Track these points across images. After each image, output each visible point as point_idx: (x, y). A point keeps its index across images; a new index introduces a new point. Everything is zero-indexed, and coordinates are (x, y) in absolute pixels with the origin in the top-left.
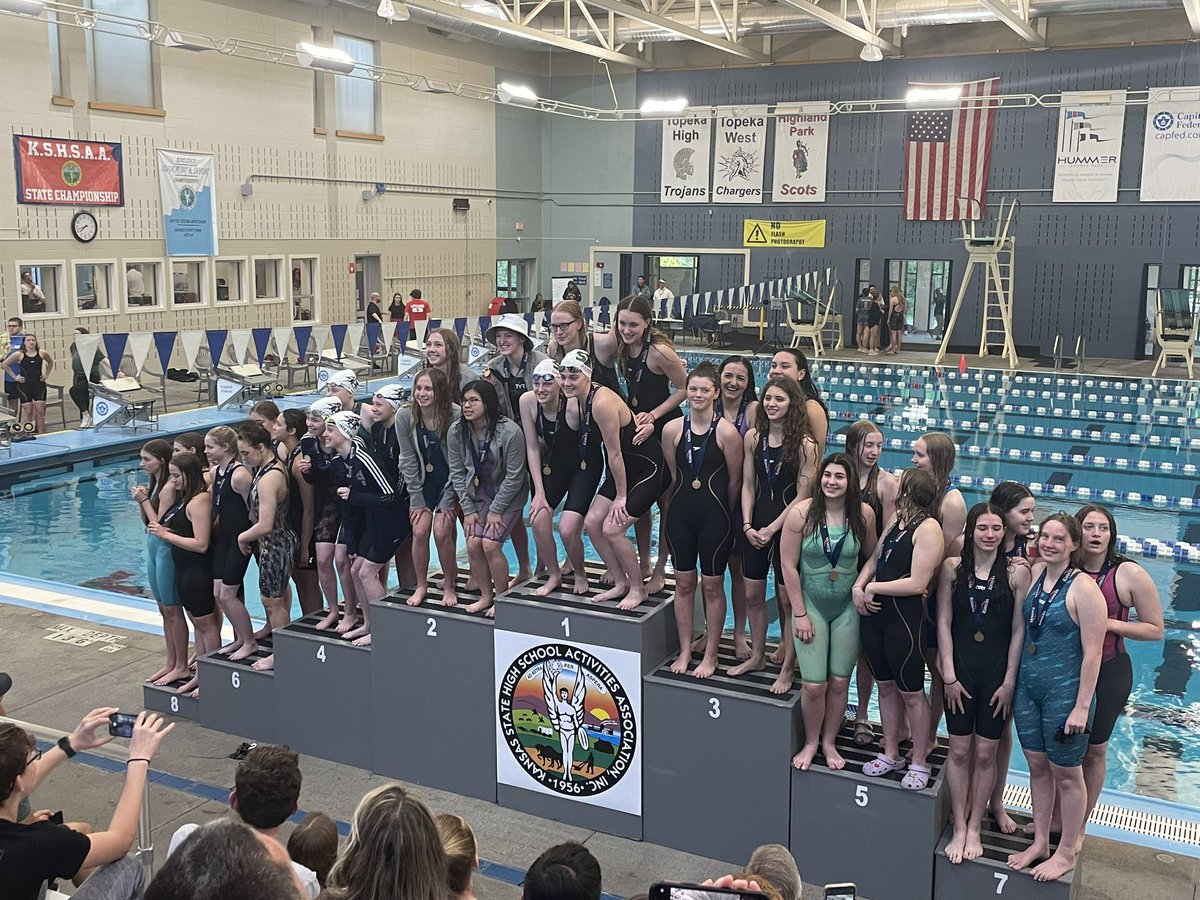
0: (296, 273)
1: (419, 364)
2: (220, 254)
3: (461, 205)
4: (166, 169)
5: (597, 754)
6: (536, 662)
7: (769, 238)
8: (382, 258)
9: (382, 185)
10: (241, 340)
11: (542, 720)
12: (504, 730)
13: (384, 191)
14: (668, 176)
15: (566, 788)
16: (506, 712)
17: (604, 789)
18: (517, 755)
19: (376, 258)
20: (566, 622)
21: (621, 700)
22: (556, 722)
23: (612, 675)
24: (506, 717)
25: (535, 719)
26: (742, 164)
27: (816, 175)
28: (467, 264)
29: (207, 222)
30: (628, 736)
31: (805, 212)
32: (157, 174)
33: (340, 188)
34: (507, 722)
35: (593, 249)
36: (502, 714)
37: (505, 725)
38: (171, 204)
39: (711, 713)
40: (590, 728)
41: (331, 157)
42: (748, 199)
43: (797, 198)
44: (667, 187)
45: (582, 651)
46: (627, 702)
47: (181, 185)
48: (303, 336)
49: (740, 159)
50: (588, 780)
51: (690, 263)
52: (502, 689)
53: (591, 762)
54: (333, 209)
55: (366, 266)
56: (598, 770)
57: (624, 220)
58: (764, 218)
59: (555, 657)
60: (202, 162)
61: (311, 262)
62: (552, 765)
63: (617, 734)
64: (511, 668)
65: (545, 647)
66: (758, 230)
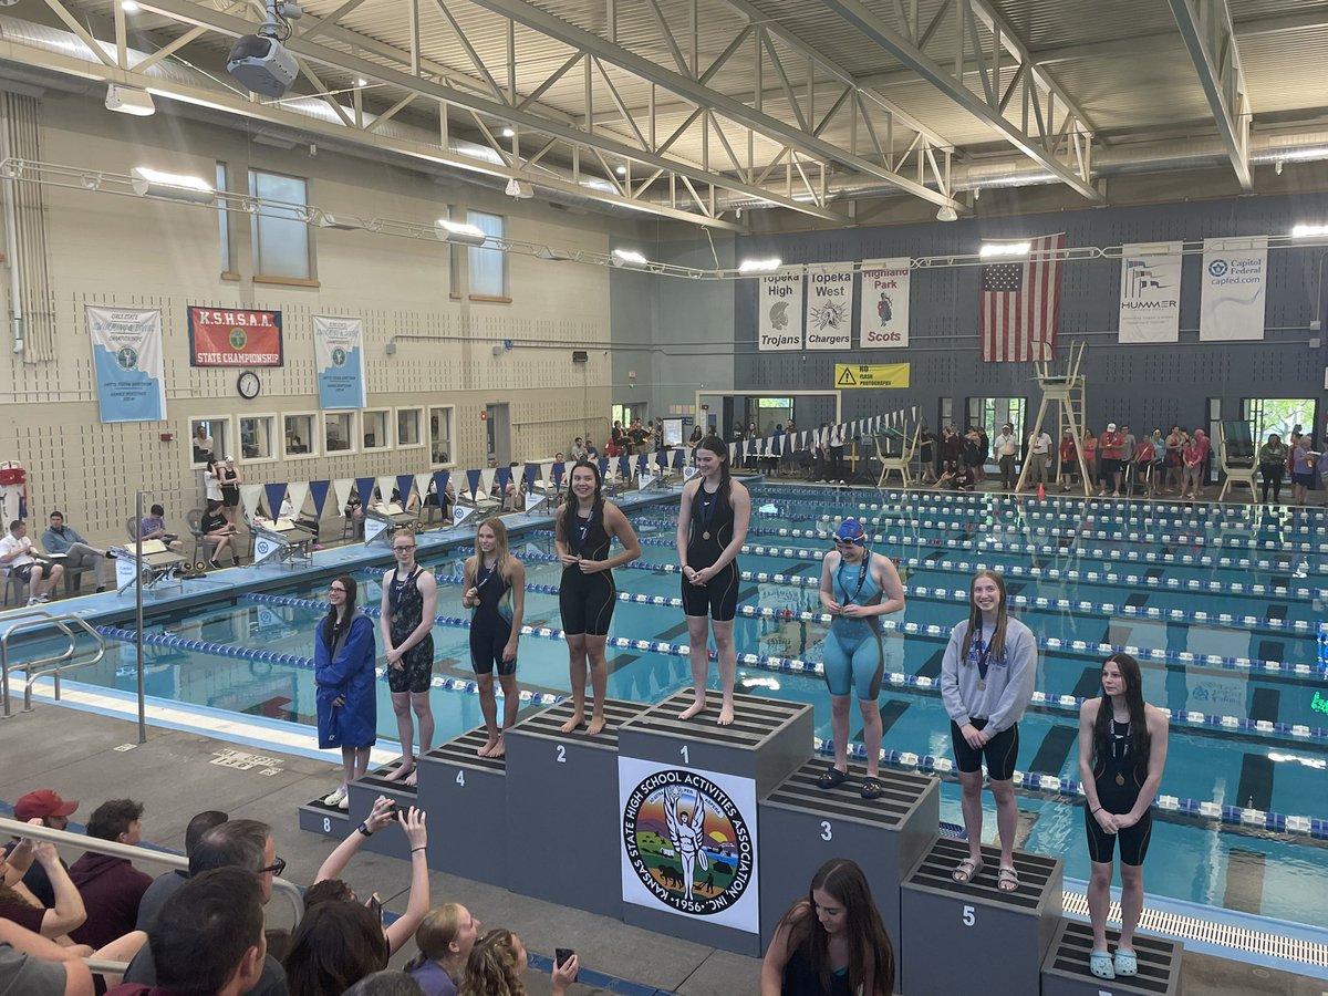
0: (434, 420)
1: (543, 501)
2: (368, 406)
3: (580, 357)
4: (320, 333)
5: (716, 874)
6: (658, 787)
7: (858, 380)
8: (510, 406)
9: (510, 341)
10: (387, 485)
11: (663, 842)
12: (628, 852)
13: (512, 346)
14: (765, 326)
15: (688, 907)
16: (630, 834)
17: (723, 908)
18: (641, 876)
19: (505, 406)
20: (685, 750)
21: (738, 824)
22: (677, 844)
23: (729, 800)
24: (630, 839)
25: (658, 841)
26: (832, 315)
27: (900, 323)
28: (585, 409)
29: (356, 378)
30: (745, 858)
31: (890, 356)
32: (312, 337)
33: (474, 346)
34: (631, 844)
35: (698, 393)
36: (626, 836)
37: (630, 847)
38: (325, 363)
39: (823, 836)
40: (709, 850)
41: (465, 320)
42: (838, 346)
43: (883, 344)
44: (765, 337)
45: (701, 777)
46: (743, 825)
47: (333, 346)
48: (441, 477)
49: (830, 310)
50: (709, 900)
51: (786, 403)
52: (626, 812)
53: (710, 882)
54: (467, 363)
55: (496, 414)
56: (717, 890)
57: (726, 366)
58: (853, 362)
59: (676, 783)
60: (352, 325)
61: (447, 411)
62: (674, 885)
63: (734, 856)
64: (634, 793)
65: (665, 773)
66: (847, 373)
